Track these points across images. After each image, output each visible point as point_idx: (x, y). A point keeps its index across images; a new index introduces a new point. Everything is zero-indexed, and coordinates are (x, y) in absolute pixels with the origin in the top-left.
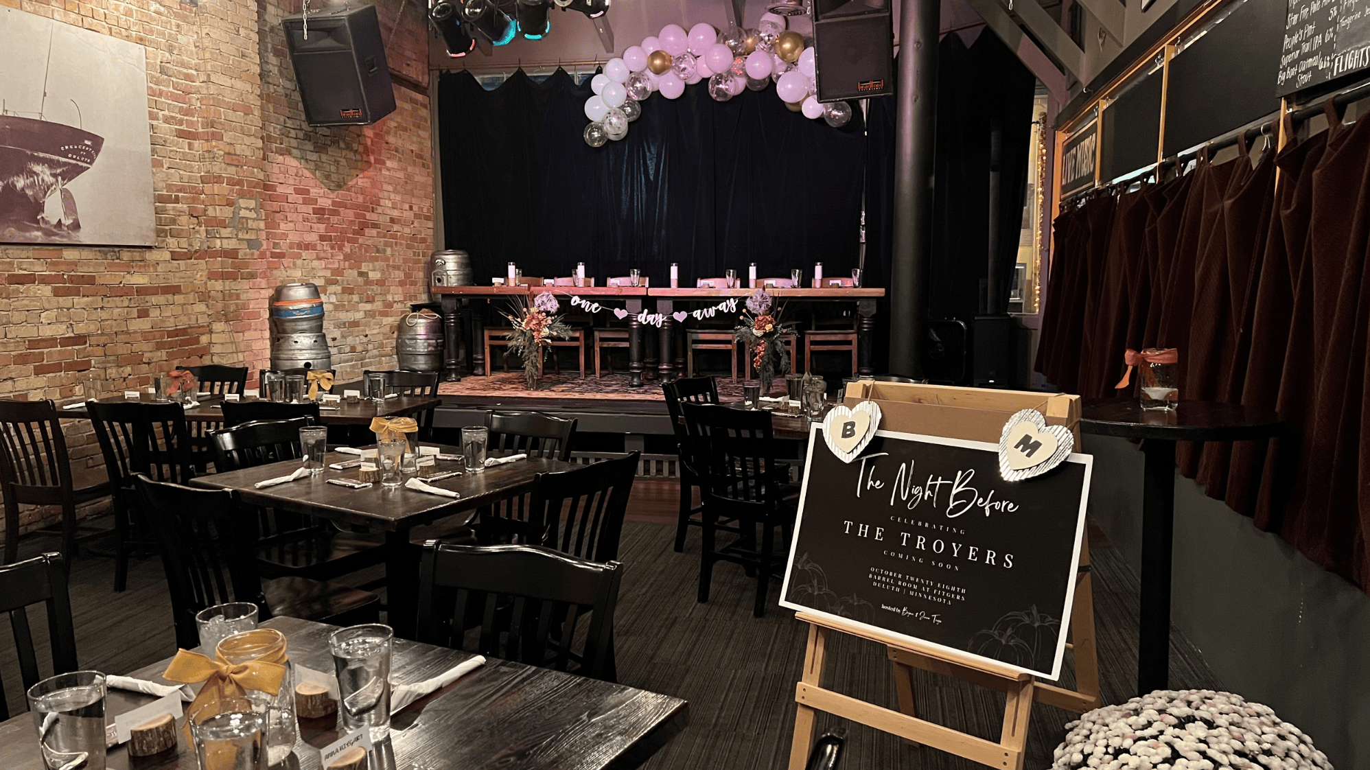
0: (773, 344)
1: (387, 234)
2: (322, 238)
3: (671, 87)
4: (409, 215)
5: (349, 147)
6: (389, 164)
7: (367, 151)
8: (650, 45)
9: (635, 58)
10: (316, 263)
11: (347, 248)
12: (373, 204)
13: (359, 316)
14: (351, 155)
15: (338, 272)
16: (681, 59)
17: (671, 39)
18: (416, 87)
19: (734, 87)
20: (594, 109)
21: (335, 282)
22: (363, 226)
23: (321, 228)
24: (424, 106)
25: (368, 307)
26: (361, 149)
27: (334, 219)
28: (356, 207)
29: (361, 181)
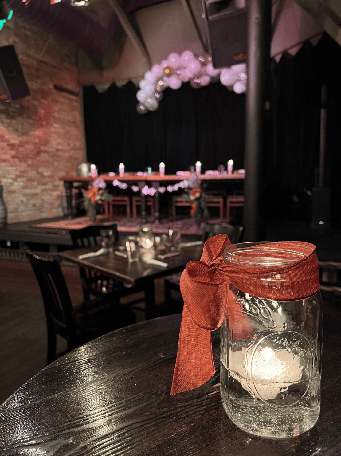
0: (200, 204)
1: (54, 155)
2: (14, 157)
3: (175, 83)
4: (66, 148)
5: (29, 117)
6: (55, 125)
7: (41, 119)
8: (165, 64)
9: (157, 70)
10: (10, 168)
11: (30, 162)
12: (46, 142)
13: (38, 191)
14: (31, 121)
15: (25, 172)
16: (179, 69)
17: (173, 60)
18: (72, 93)
19: (204, 81)
20: (141, 96)
21: (22, 177)
22: (39, 153)
23: (13, 153)
24: (76, 101)
25: (43, 187)
26: (37, 118)
27: (21, 149)
28: (35, 144)
29: (38, 132)
